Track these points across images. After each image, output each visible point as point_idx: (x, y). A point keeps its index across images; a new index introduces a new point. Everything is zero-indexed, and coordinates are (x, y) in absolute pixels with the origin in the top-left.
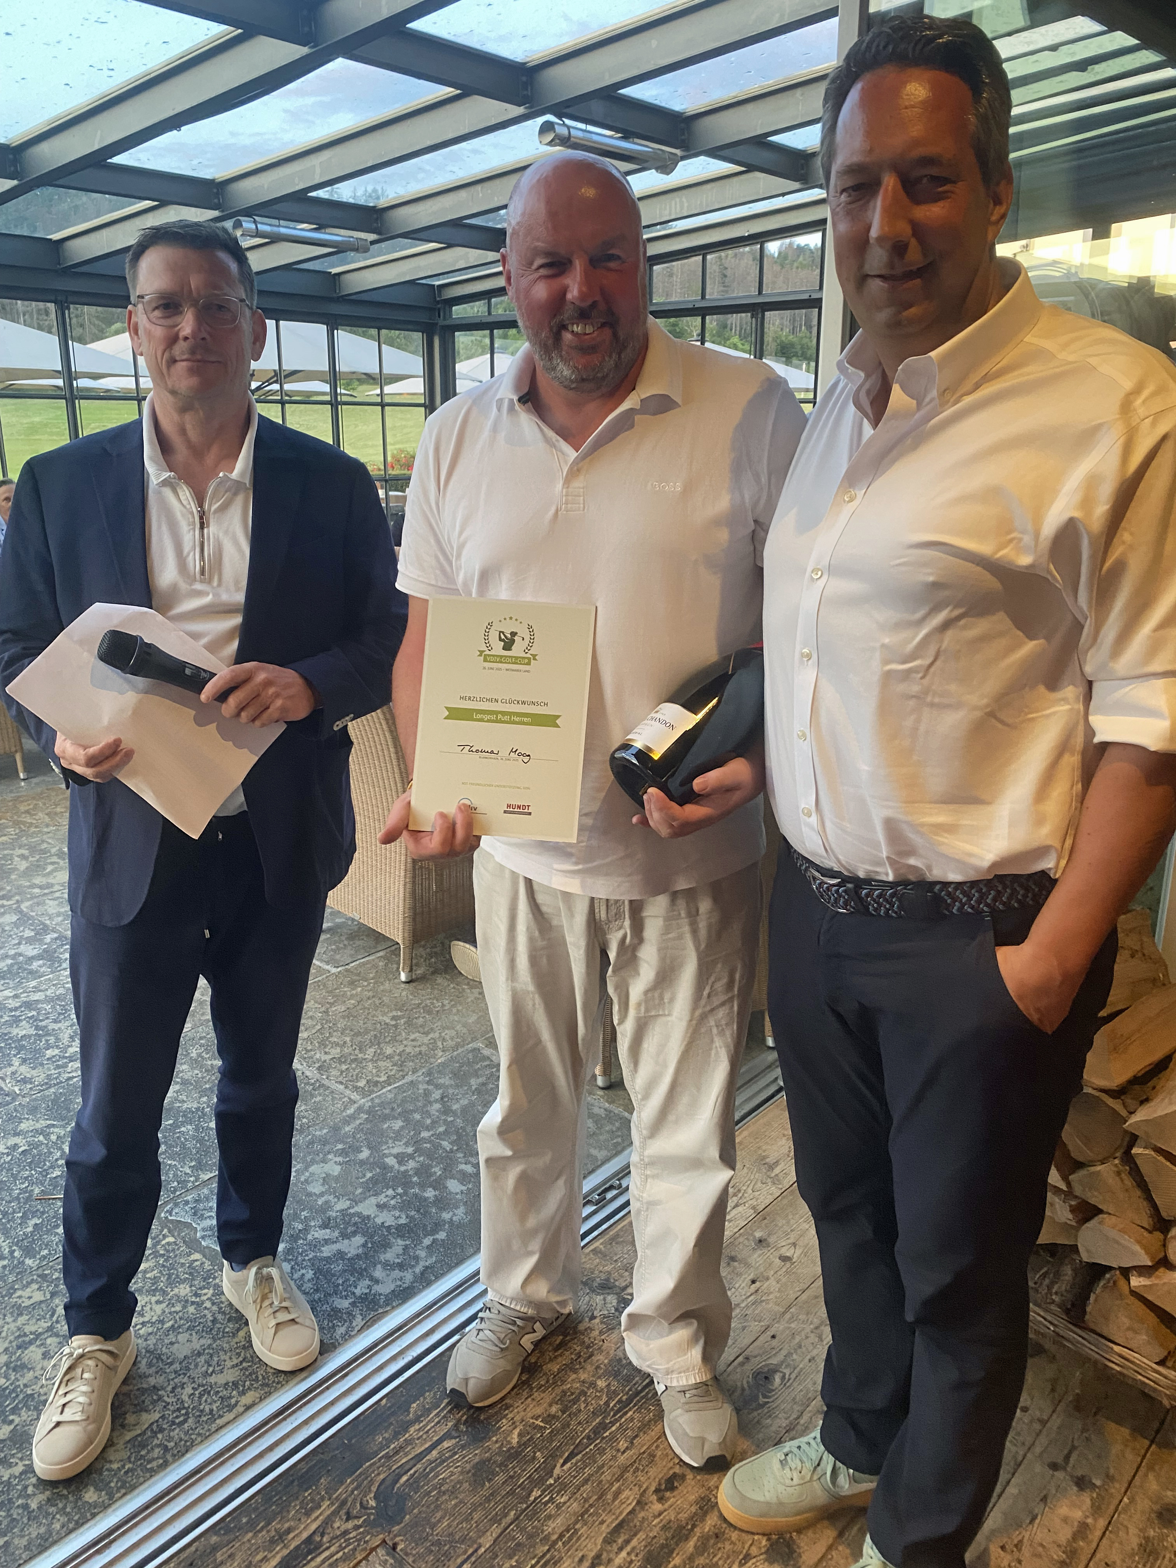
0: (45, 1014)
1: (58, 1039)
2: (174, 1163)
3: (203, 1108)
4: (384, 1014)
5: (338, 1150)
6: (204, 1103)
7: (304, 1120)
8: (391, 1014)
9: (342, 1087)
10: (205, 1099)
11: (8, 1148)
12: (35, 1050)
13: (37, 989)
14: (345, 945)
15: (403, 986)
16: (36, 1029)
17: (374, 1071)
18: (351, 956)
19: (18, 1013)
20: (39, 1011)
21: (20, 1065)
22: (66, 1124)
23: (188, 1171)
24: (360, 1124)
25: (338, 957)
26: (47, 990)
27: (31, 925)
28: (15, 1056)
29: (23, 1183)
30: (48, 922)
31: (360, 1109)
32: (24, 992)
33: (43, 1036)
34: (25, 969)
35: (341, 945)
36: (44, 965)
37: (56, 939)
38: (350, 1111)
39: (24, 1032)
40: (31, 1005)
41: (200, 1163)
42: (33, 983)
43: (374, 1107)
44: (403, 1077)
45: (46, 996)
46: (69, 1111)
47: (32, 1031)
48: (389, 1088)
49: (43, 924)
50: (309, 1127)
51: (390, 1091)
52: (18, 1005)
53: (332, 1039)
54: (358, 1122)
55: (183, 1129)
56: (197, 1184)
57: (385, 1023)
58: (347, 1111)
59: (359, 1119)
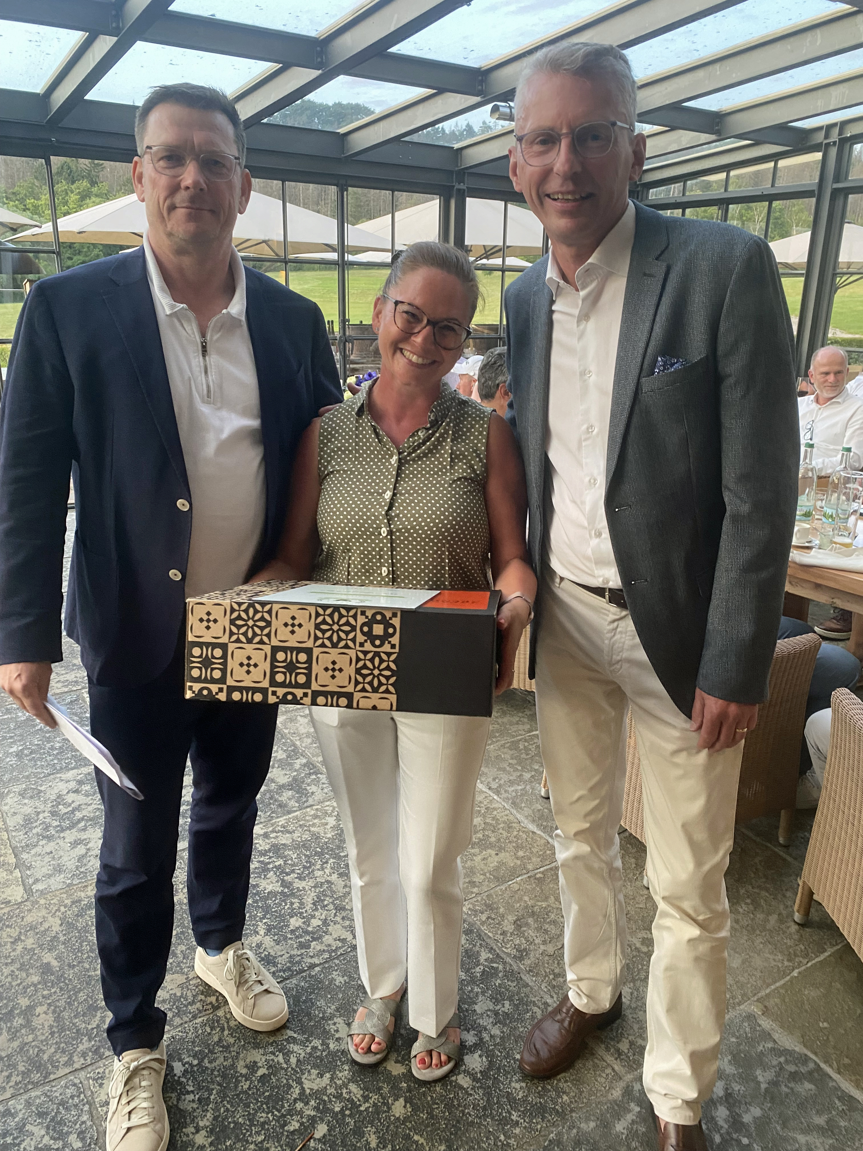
0: (292, 865)
1: (301, 903)
2: (422, 1141)
7: (565, 1098)
8: (640, 935)
11: (246, 1066)
12: (280, 916)
13: (285, 830)
16: (282, 886)
19: (265, 859)
20: (285, 858)
21: (266, 934)
22: (307, 1040)
26: (294, 831)
27: (284, 744)
28: (261, 919)
29: (258, 1133)
30: (298, 743)
32: (273, 831)
33: (288, 896)
34: (276, 800)
36: (293, 797)
37: (305, 765)
39: (270, 888)
40: (279, 849)
42: (282, 821)
45: (293, 840)
46: (310, 1020)
47: (278, 888)
49: (294, 745)
50: (572, 1111)
52: (267, 847)
54: (630, 1117)
57: (636, 948)
58: (614, 1092)
59: (629, 1111)
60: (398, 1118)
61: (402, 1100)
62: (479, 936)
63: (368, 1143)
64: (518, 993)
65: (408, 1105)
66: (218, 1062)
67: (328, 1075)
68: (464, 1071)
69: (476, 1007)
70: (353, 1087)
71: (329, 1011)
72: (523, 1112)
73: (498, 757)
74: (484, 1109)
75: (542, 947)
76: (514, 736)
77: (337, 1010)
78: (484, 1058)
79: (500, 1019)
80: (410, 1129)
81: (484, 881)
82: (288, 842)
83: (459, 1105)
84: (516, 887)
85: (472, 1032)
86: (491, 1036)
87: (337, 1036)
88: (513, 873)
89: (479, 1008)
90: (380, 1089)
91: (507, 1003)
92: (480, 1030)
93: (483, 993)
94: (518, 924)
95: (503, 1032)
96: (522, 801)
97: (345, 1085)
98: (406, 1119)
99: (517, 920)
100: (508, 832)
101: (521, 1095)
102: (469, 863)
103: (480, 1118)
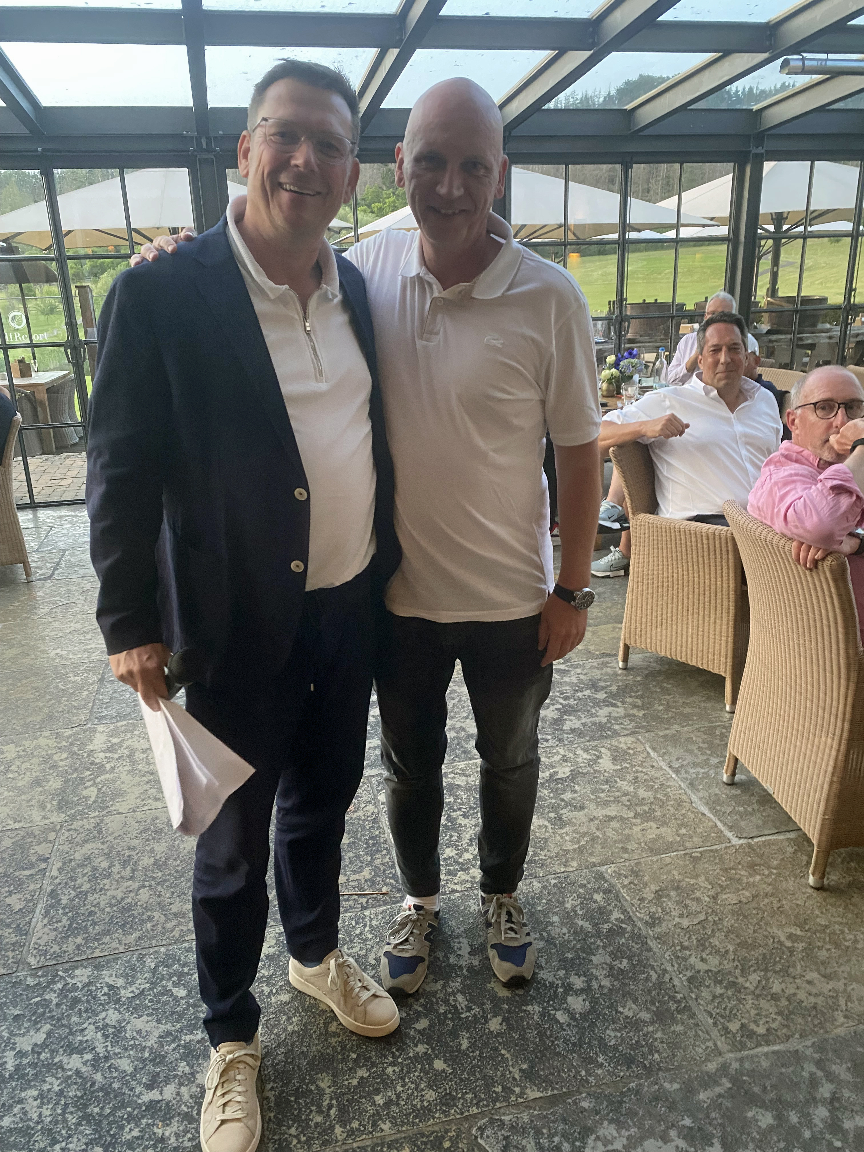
2: (507, 1055)
3: (557, 987)
4: (781, 926)
5: (684, 1126)
6: (561, 979)
7: (656, 1056)
8: (789, 930)
9: (711, 1021)
10: (562, 973)
14: (754, 810)
15: (810, 891)
17: (753, 1012)
18: (758, 827)
23: (517, 1076)
24: (720, 1096)
25: (742, 824)
31: (724, 1068)
35: (750, 809)
38: (711, 1067)
41: (532, 1067)
43: (742, 1074)
44: (788, 1037)
48: (766, 1049)
50: (660, 1069)
51: (766, 1055)
53: (715, 941)
54: (718, 1090)
55: (530, 1008)
56: (520, 1100)
57: (779, 941)
58: (709, 1064)
59: (720, 1085)
60: (492, 1032)
61: (500, 1018)
62: (617, 897)
63: (460, 1045)
64: (640, 955)
65: (504, 1024)
66: (354, 950)
67: (442, 982)
68: (565, 1009)
69: (593, 958)
70: (460, 997)
71: (458, 931)
72: (610, 1058)
73: (689, 740)
74: (574, 1045)
75: (677, 920)
76: (713, 722)
77: (465, 932)
78: (587, 1003)
79: (612, 972)
80: (500, 1043)
81: (637, 849)
82: (463, 784)
83: (551, 1035)
84: (668, 860)
85: (583, 978)
86: (600, 986)
87: (459, 953)
88: (669, 848)
89: (595, 959)
90: (483, 1004)
91: (625, 961)
92: (590, 978)
93: (604, 948)
94: (659, 894)
95: (613, 985)
96: (700, 784)
97: (454, 994)
98: (499, 1034)
99: (660, 890)
100: (677, 809)
101: (613, 1042)
102: (627, 831)
103: (568, 1051)
